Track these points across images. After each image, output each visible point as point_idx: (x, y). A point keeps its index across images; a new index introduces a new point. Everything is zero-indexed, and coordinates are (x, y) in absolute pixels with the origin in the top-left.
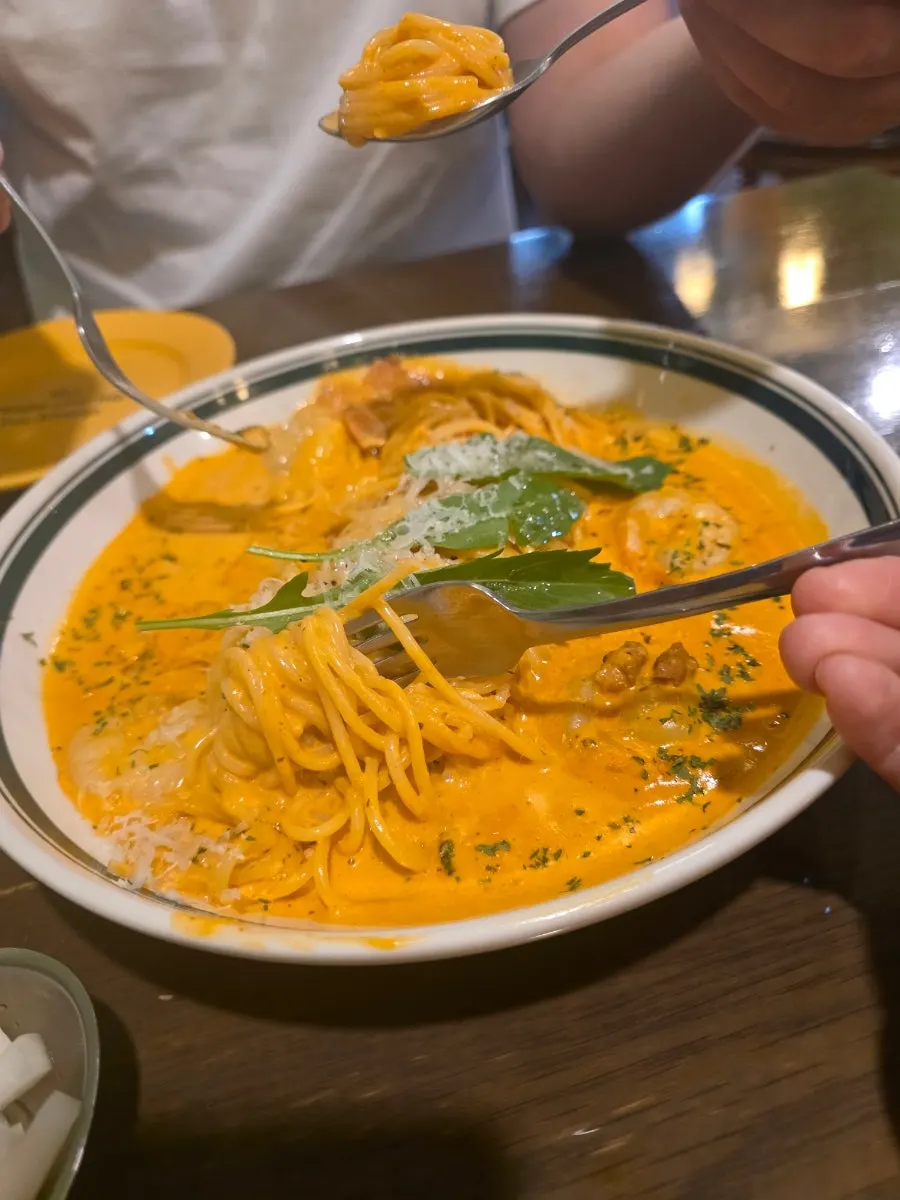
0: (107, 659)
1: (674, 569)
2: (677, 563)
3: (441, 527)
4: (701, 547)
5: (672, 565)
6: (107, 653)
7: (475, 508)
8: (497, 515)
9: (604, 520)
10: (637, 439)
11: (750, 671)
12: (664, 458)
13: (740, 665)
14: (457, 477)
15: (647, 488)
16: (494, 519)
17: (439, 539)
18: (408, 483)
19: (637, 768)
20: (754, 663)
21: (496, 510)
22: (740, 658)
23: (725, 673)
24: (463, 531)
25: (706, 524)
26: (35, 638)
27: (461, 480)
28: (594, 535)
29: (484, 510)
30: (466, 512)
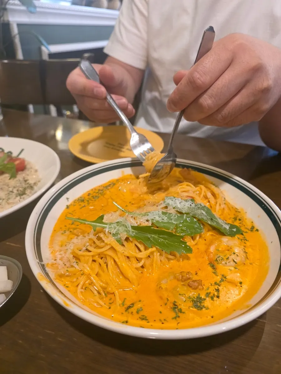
0: (72, 213)
1: (216, 260)
2: (218, 259)
3: (157, 218)
4: (228, 259)
5: (216, 259)
6: (73, 212)
7: (170, 218)
8: (174, 222)
9: (211, 237)
10: (240, 220)
11: (215, 299)
12: (243, 229)
13: (214, 295)
14: (174, 208)
15: (230, 235)
16: (172, 223)
17: (155, 221)
18: (161, 204)
19: (166, 301)
20: (218, 297)
21: (174, 221)
22: (216, 294)
23: (208, 295)
24: (162, 222)
25: (234, 254)
26: (69, 200)
27: (175, 209)
28: (205, 240)
29: (171, 219)
30: (166, 218)
